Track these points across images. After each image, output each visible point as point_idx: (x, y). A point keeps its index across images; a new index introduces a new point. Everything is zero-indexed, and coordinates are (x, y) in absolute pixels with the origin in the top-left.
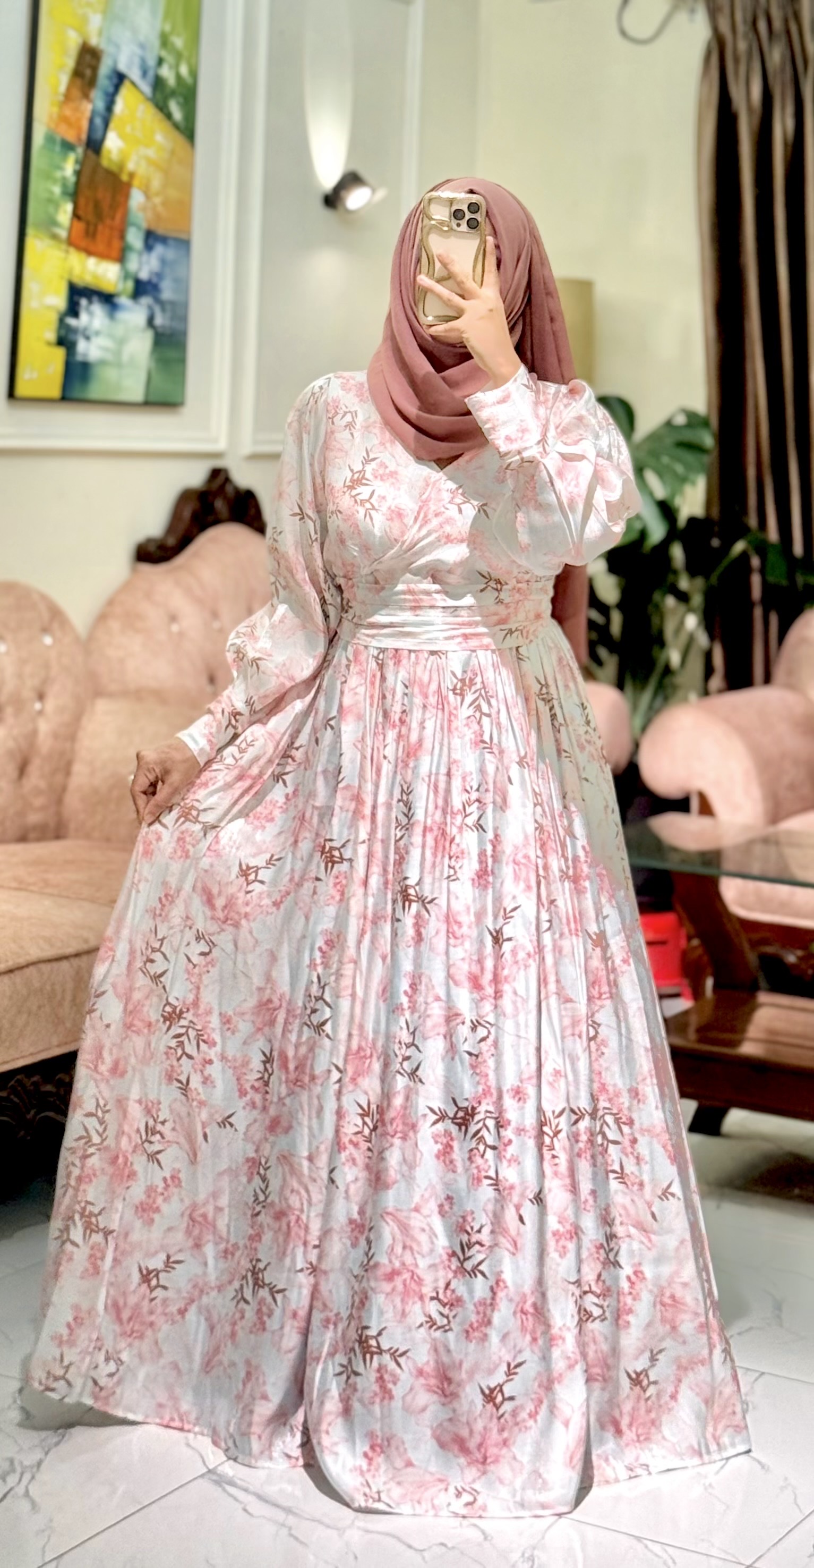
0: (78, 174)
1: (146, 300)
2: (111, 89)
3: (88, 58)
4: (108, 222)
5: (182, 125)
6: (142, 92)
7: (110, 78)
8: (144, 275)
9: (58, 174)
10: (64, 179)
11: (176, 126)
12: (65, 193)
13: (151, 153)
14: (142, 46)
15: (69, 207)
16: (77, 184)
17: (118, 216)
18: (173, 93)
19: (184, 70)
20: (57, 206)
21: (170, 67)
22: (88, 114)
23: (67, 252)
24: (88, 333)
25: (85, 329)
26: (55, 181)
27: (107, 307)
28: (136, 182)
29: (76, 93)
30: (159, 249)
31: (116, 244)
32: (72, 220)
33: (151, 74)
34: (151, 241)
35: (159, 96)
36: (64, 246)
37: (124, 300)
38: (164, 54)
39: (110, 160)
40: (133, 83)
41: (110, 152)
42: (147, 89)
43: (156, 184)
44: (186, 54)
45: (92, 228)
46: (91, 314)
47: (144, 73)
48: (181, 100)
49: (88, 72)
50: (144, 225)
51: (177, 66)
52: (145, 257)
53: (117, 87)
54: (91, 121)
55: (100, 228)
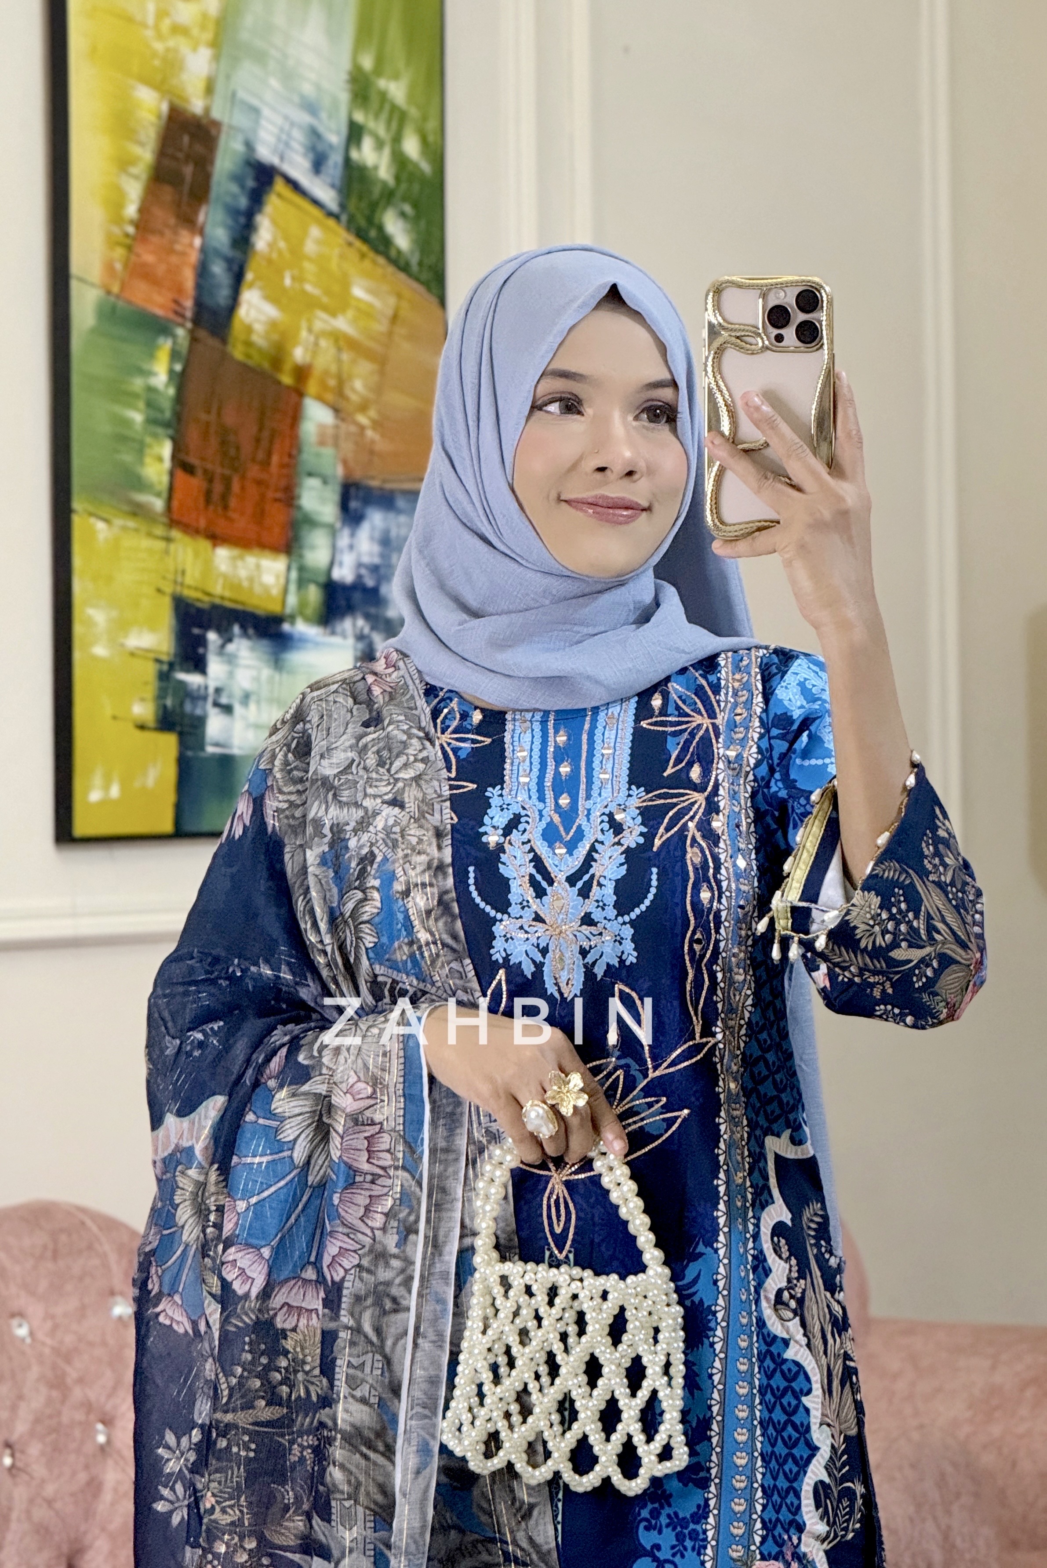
0: (181, 380)
1: (350, 625)
2: (243, 202)
3: (186, 139)
4: (254, 471)
5: (414, 261)
6: (316, 202)
7: (237, 179)
8: (344, 574)
9: (138, 383)
10: (151, 390)
11: (400, 263)
12: (151, 421)
13: (342, 324)
14: (311, 108)
15: (166, 449)
16: (180, 399)
17: (275, 459)
18: (389, 196)
19: (411, 147)
20: (140, 450)
21: (379, 145)
22: (194, 257)
23: (168, 540)
24: (224, 700)
25: (218, 691)
26: (127, 397)
27: (265, 643)
28: (312, 387)
29: (163, 216)
30: (376, 519)
31: (277, 515)
32: (172, 474)
33: (336, 159)
34: (353, 504)
35: (352, 205)
36: (159, 531)
37: (301, 628)
38: (359, 117)
39: (248, 344)
40: (294, 185)
41: (249, 329)
42: (327, 195)
43: (358, 387)
44: (413, 112)
45: (218, 488)
46: (231, 660)
47: (318, 165)
48: (408, 208)
49: (188, 170)
50: (340, 471)
51: (397, 139)
52: (344, 540)
53: (257, 198)
54: (202, 271)
55: (236, 486)
